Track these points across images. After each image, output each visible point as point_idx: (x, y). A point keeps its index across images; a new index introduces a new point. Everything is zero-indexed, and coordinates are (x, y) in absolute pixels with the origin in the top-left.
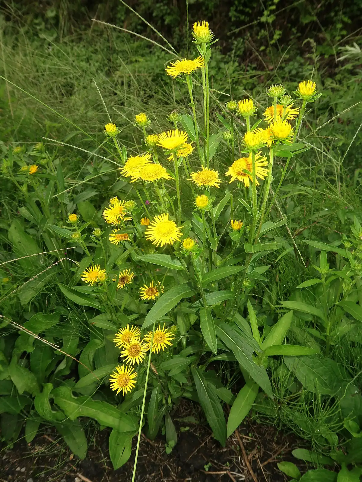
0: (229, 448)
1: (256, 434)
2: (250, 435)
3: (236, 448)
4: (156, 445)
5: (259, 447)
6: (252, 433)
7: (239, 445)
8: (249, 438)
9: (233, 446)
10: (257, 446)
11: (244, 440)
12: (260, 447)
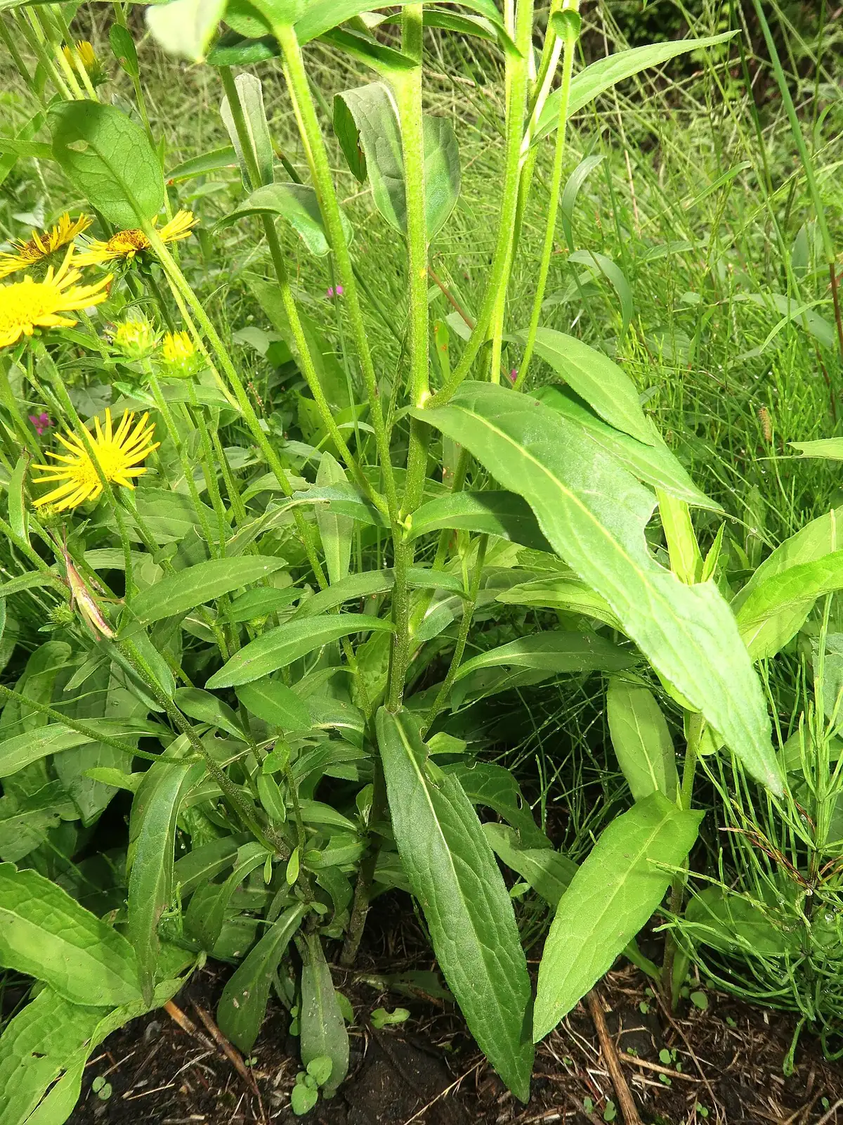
0: (572, 1107)
1: (691, 1053)
2: (665, 1056)
3: (599, 1109)
4: (261, 1075)
5: (705, 1113)
6: (674, 1050)
7: (615, 1098)
8: (658, 1068)
9: (588, 1101)
10: (698, 1107)
11: (638, 1079)
12: (711, 1114)
